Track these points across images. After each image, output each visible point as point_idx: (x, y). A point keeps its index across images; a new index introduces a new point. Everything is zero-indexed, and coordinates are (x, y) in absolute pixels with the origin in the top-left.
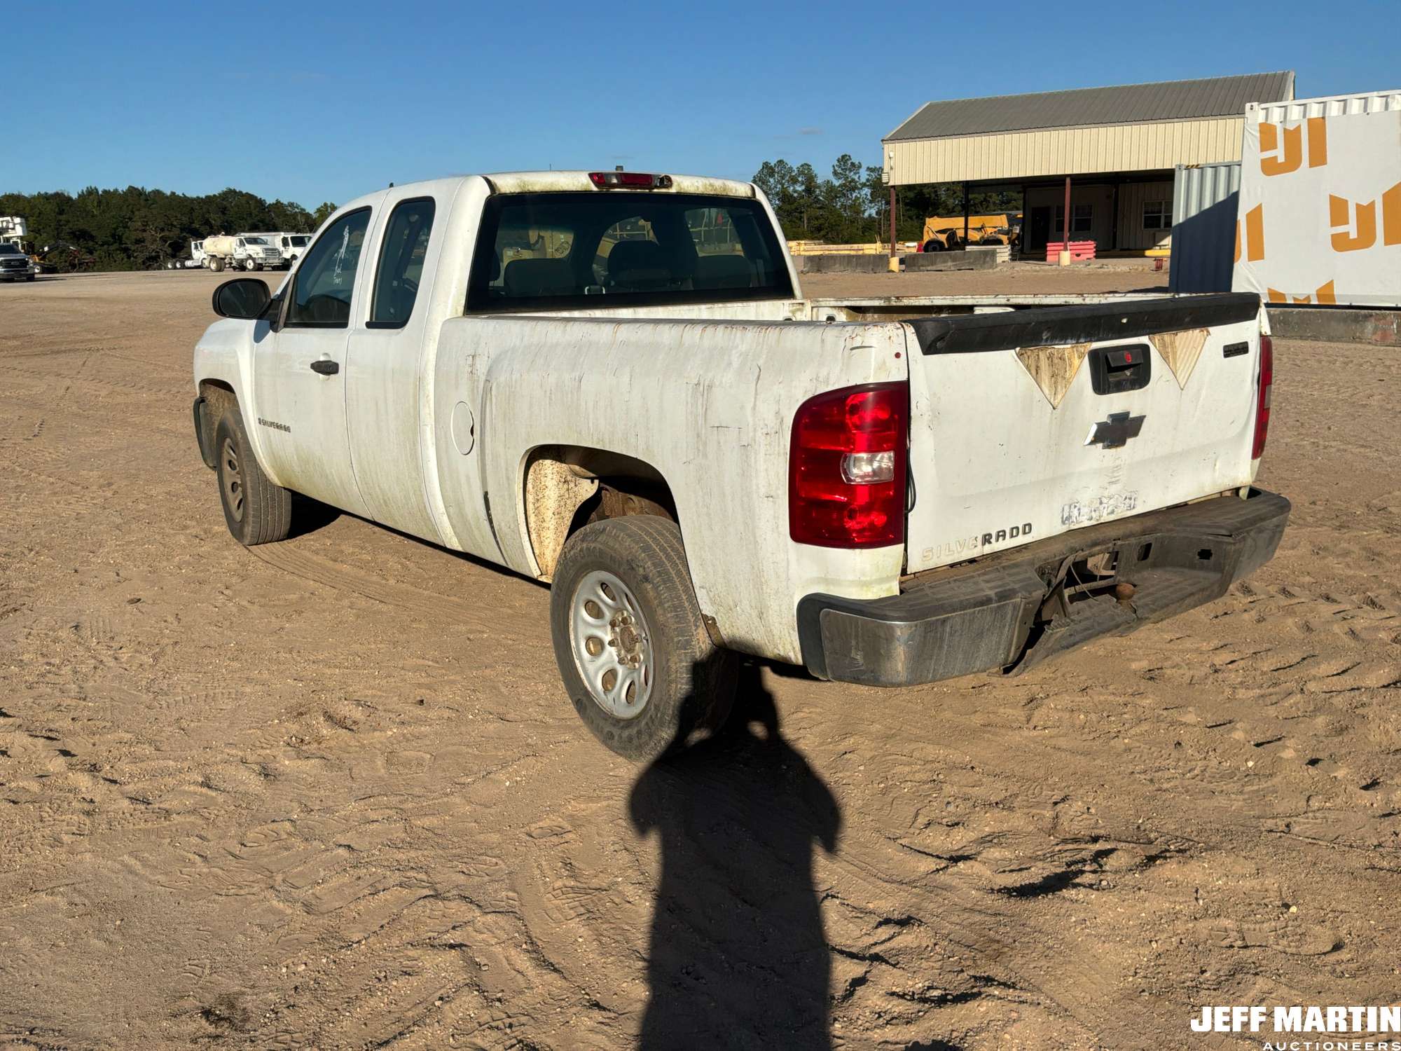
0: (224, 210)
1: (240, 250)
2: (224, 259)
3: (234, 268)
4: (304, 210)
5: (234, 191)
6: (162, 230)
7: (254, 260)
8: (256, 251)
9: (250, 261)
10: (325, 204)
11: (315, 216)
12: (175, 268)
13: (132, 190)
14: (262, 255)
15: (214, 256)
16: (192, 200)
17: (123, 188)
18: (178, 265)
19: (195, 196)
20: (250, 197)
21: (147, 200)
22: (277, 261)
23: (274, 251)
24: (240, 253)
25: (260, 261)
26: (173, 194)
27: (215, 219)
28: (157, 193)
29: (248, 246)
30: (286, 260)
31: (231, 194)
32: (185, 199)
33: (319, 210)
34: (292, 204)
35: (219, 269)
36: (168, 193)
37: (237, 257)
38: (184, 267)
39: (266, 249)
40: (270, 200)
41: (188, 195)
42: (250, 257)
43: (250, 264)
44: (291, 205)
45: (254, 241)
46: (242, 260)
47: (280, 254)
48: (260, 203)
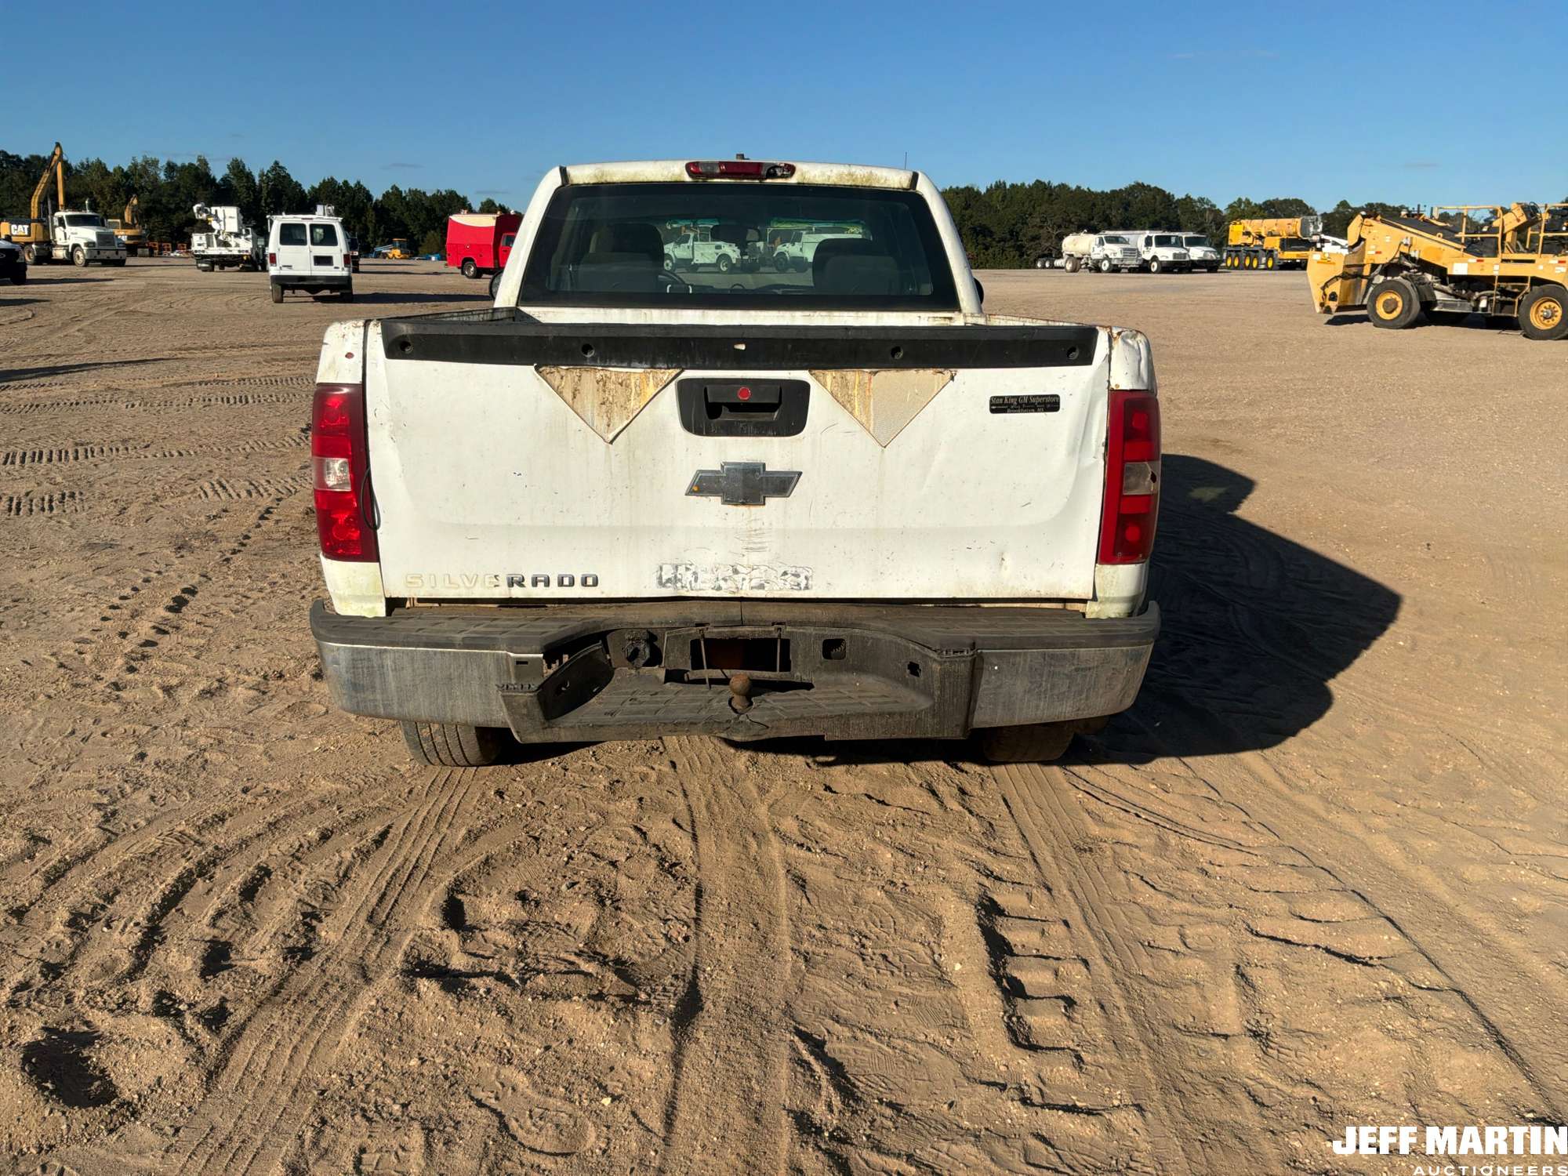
0: (1127, 206)
1: (1098, 250)
2: (1081, 259)
3: (1090, 269)
4: (1214, 206)
5: (1143, 185)
6: (1059, 227)
7: (1110, 260)
8: (1114, 251)
9: (1106, 262)
10: (1240, 200)
11: (1225, 213)
12: (1044, 267)
13: (1038, 183)
14: (1120, 256)
15: (1072, 256)
16: (1096, 195)
17: (1029, 182)
18: (1047, 265)
19: (1099, 191)
20: (1159, 191)
21: (1050, 195)
22: (1134, 262)
23: (1134, 252)
24: (1097, 253)
25: (1115, 262)
26: (1078, 188)
27: (1116, 215)
28: (1063, 187)
29: (1107, 246)
30: (1145, 261)
31: (1139, 187)
32: (1090, 193)
33: (1231, 206)
34: (1203, 199)
35: (1074, 270)
36: (1074, 187)
37: (1094, 257)
38: (1052, 267)
39: (1125, 249)
40: (1179, 195)
41: (1093, 189)
42: (1107, 257)
43: (1105, 266)
44: (1201, 200)
45: (1115, 240)
46: (1098, 261)
47: (1139, 254)
48: (1167, 198)
